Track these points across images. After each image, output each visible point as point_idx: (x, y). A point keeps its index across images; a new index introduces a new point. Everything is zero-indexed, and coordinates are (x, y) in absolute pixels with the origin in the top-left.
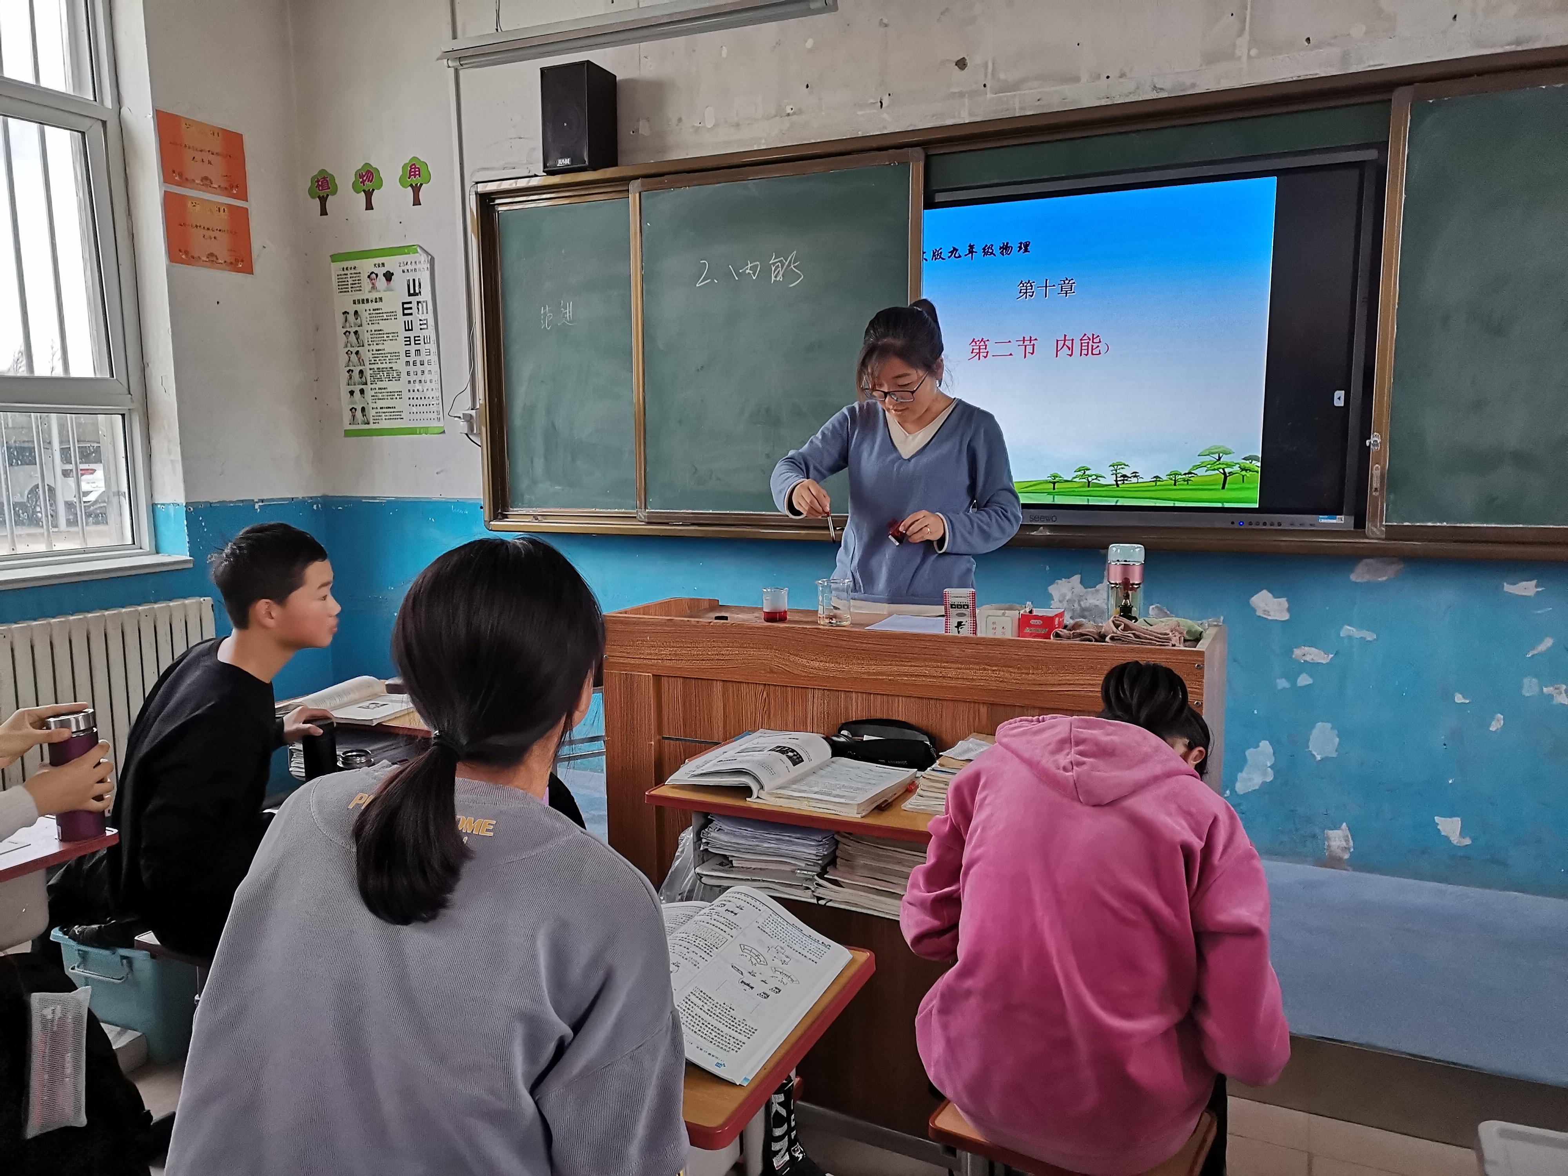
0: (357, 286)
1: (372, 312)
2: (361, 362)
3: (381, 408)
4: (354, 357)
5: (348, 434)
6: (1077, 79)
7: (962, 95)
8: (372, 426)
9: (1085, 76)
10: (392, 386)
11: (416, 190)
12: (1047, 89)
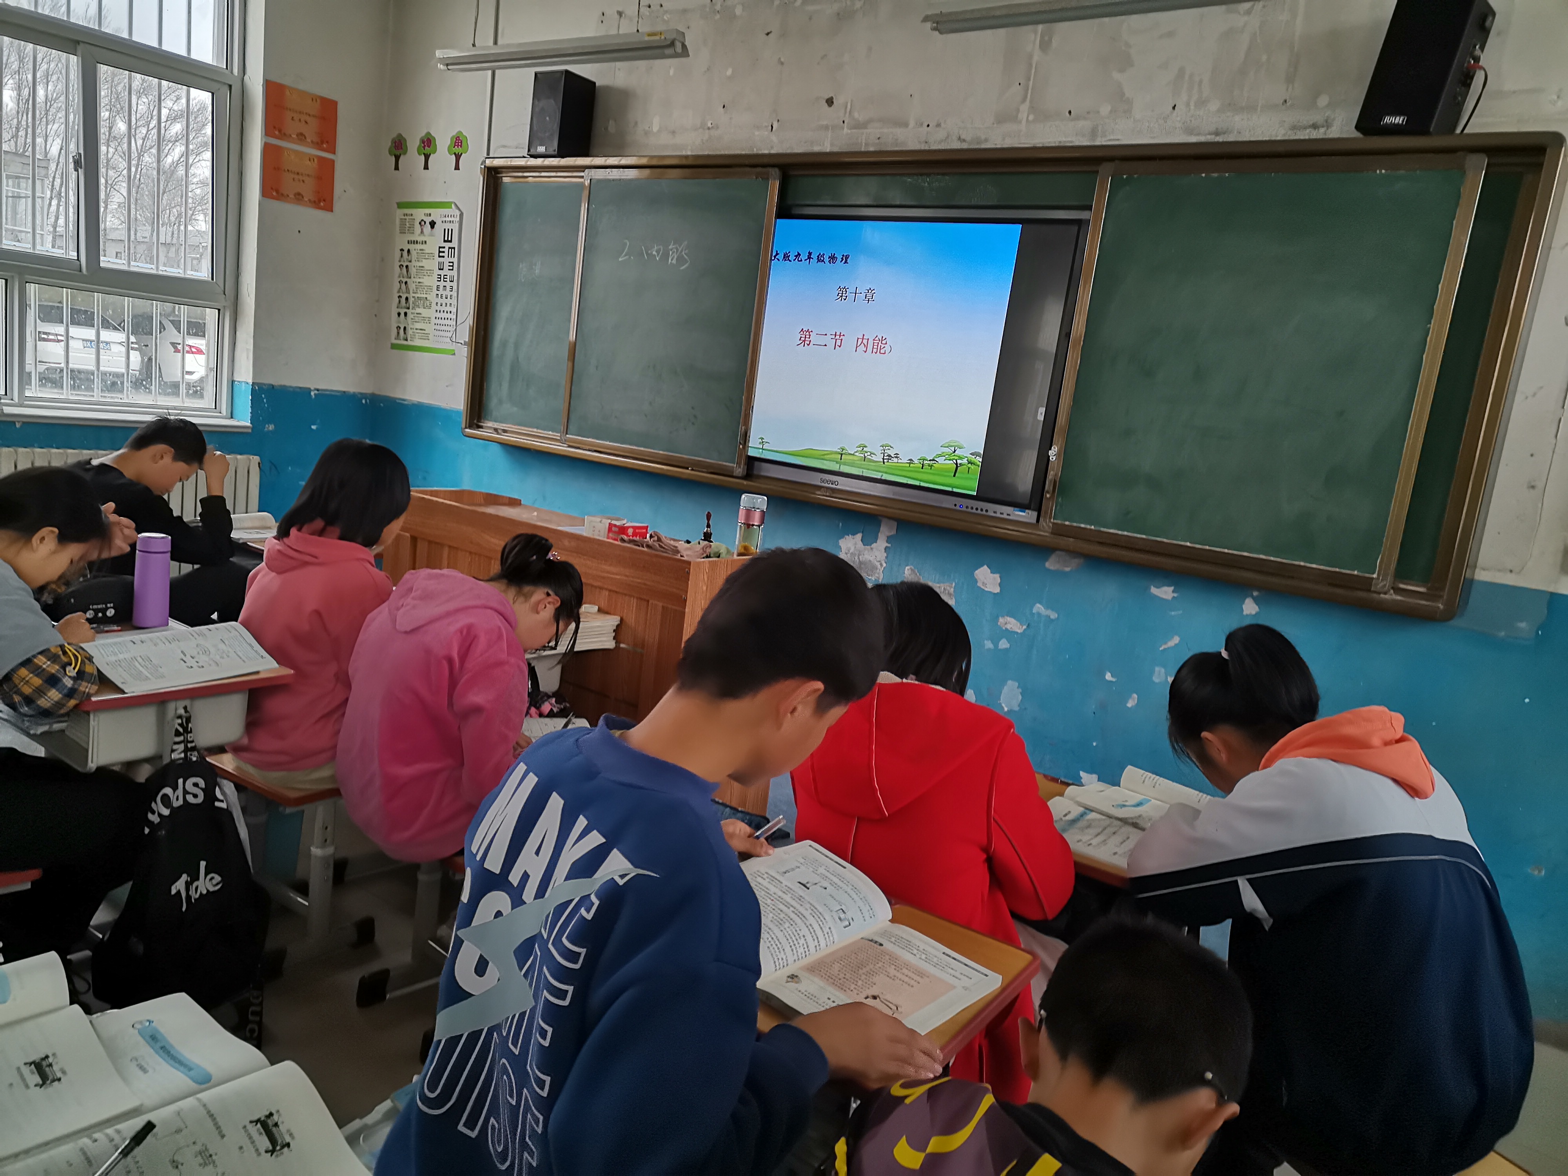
0: (411, 230)
1: (419, 251)
2: (408, 291)
3: (416, 329)
4: (403, 285)
5: (394, 346)
6: (906, 125)
7: (826, 128)
8: (409, 343)
9: (912, 124)
10: (425, 312)
11: (458, 157)
12: (886, 130)
